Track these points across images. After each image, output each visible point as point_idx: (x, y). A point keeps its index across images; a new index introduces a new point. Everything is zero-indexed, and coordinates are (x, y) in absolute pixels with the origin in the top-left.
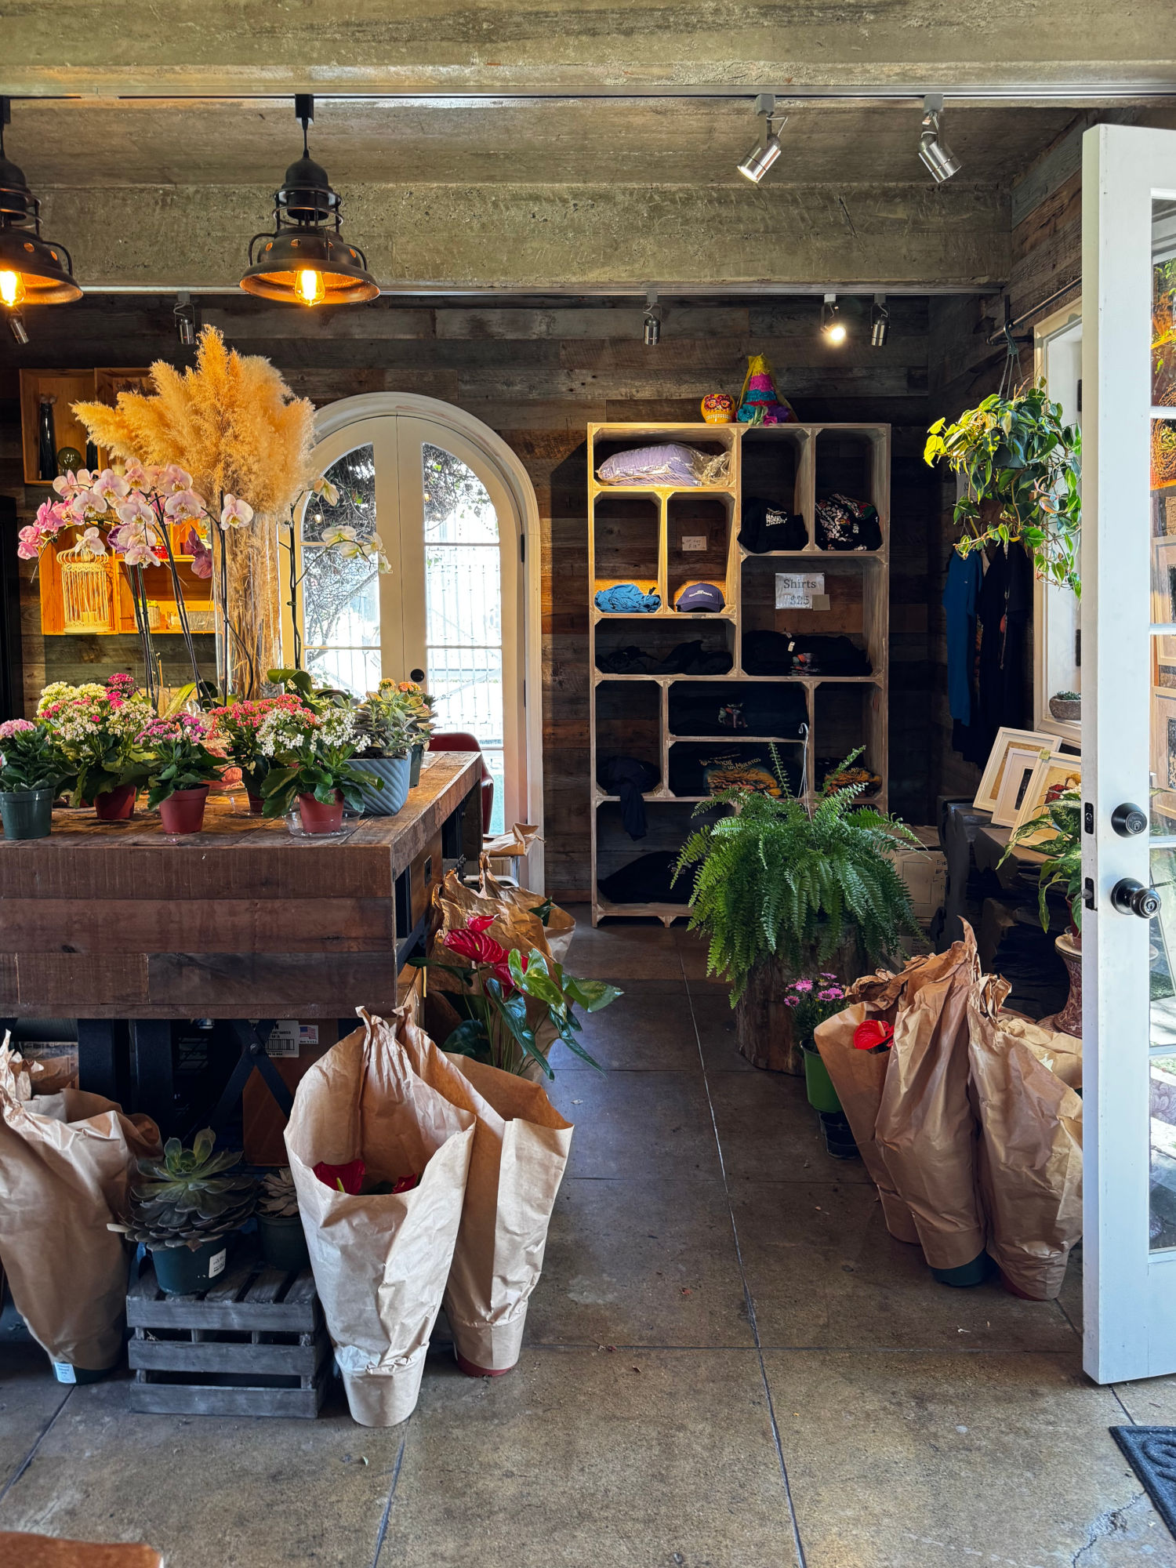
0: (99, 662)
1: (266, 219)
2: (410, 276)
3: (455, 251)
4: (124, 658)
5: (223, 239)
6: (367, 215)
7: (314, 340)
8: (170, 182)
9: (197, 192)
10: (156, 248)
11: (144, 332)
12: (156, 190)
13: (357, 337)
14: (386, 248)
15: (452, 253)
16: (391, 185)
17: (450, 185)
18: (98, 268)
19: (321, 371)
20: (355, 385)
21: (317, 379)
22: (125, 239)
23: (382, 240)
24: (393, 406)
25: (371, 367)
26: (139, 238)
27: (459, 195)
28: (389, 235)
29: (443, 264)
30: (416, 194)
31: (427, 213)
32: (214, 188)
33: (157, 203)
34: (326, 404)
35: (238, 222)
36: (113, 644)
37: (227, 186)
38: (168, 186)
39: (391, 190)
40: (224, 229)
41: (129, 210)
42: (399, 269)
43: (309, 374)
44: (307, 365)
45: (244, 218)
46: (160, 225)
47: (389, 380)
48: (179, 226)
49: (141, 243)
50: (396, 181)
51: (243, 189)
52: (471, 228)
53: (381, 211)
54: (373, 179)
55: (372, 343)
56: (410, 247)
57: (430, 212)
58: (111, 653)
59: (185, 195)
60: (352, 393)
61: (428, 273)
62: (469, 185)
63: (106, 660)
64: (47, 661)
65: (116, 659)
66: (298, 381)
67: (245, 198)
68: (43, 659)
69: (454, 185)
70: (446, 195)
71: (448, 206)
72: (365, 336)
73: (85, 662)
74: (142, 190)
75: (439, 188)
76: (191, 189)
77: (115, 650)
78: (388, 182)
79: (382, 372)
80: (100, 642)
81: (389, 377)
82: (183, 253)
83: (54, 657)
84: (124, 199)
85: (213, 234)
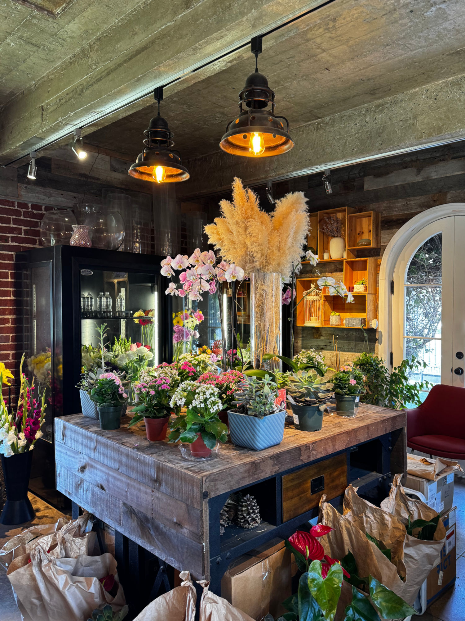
0: (320, 338)
1: (358, 125)
2: (425, 136)
3: (450, 116)
4: (328, 337)
5: (340, 139)
6: (404, 109)
7: (413, 183)
8: (319, 118)
9: (330, 119)
10: (314, 150)
11: (342, 192)
12: (315, 123)
13: (434, 178)
14: (413, 124)
15: (448, 118)
16: (417, 89)
17: (449, 79)
18: (293, 165)
19: (415, 198)
20: (432, 203)
21: (413, 202)
22: (303, 149)
23: (412, 121)
24: (450, 211)
25: (440, 192)
26: (308, 147)
27: (453, 83)
28: (415, 117)
29: (443, 126)
30: (430, 90)
31: (435, 99)
32: (337, 115)
33: (315, 129)
34: (417, 214)
35: (346, 129)
36: (325, 331)
37: (342, 113)
38: (319, 120)
39: (417, 92)
40: (340, 134)
41: (304, 135)
42: (420, 134)
43: (410, 201)
44: (409, 196)
45: (349, 126)
46: (315, 139)
47: (449, 197)
48: (323, 138)
49: (308, 149)
50: (419, 86)
51: (349, 112)
52: (460, 101)
53: (412, 105)
54: (407, 88)
55: (441, 180)
56: (426, 121)
57: (437, 98)
58: (324, 335)
59: (325, 122)
60: (429, 207)
61: (434, 133)
62: (460, 76)
63: (322, 338)
64: (303, 337)
65: (326, 338)
66: (404, 205)
67: (350, 116)
68: (301, 336)
69: (451, 78)
70: (447, 86)
71: (447, 91)
72: (438, 176)
73: (315, 338)
74: (309, 125)
75: (443, 83)
76: (328, 118)
77: (325, 334)
78: (415, 87)
79: (446, 193)
80: (320, 330)
81: (449, 196)
82: (324, 150)
83: (304, 335)
84: (303, 131)
85: (336, 138)
